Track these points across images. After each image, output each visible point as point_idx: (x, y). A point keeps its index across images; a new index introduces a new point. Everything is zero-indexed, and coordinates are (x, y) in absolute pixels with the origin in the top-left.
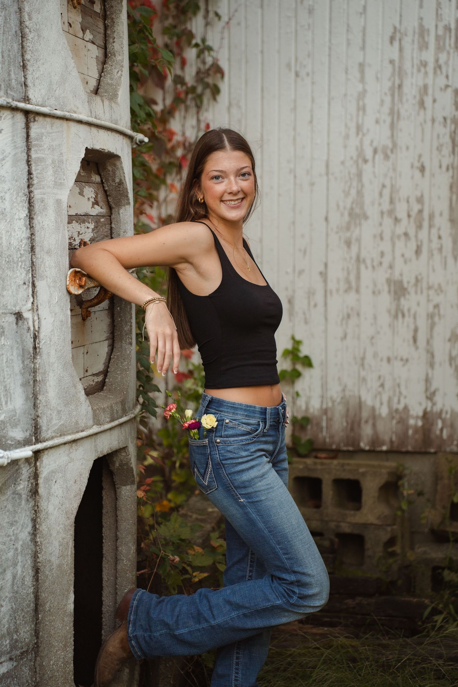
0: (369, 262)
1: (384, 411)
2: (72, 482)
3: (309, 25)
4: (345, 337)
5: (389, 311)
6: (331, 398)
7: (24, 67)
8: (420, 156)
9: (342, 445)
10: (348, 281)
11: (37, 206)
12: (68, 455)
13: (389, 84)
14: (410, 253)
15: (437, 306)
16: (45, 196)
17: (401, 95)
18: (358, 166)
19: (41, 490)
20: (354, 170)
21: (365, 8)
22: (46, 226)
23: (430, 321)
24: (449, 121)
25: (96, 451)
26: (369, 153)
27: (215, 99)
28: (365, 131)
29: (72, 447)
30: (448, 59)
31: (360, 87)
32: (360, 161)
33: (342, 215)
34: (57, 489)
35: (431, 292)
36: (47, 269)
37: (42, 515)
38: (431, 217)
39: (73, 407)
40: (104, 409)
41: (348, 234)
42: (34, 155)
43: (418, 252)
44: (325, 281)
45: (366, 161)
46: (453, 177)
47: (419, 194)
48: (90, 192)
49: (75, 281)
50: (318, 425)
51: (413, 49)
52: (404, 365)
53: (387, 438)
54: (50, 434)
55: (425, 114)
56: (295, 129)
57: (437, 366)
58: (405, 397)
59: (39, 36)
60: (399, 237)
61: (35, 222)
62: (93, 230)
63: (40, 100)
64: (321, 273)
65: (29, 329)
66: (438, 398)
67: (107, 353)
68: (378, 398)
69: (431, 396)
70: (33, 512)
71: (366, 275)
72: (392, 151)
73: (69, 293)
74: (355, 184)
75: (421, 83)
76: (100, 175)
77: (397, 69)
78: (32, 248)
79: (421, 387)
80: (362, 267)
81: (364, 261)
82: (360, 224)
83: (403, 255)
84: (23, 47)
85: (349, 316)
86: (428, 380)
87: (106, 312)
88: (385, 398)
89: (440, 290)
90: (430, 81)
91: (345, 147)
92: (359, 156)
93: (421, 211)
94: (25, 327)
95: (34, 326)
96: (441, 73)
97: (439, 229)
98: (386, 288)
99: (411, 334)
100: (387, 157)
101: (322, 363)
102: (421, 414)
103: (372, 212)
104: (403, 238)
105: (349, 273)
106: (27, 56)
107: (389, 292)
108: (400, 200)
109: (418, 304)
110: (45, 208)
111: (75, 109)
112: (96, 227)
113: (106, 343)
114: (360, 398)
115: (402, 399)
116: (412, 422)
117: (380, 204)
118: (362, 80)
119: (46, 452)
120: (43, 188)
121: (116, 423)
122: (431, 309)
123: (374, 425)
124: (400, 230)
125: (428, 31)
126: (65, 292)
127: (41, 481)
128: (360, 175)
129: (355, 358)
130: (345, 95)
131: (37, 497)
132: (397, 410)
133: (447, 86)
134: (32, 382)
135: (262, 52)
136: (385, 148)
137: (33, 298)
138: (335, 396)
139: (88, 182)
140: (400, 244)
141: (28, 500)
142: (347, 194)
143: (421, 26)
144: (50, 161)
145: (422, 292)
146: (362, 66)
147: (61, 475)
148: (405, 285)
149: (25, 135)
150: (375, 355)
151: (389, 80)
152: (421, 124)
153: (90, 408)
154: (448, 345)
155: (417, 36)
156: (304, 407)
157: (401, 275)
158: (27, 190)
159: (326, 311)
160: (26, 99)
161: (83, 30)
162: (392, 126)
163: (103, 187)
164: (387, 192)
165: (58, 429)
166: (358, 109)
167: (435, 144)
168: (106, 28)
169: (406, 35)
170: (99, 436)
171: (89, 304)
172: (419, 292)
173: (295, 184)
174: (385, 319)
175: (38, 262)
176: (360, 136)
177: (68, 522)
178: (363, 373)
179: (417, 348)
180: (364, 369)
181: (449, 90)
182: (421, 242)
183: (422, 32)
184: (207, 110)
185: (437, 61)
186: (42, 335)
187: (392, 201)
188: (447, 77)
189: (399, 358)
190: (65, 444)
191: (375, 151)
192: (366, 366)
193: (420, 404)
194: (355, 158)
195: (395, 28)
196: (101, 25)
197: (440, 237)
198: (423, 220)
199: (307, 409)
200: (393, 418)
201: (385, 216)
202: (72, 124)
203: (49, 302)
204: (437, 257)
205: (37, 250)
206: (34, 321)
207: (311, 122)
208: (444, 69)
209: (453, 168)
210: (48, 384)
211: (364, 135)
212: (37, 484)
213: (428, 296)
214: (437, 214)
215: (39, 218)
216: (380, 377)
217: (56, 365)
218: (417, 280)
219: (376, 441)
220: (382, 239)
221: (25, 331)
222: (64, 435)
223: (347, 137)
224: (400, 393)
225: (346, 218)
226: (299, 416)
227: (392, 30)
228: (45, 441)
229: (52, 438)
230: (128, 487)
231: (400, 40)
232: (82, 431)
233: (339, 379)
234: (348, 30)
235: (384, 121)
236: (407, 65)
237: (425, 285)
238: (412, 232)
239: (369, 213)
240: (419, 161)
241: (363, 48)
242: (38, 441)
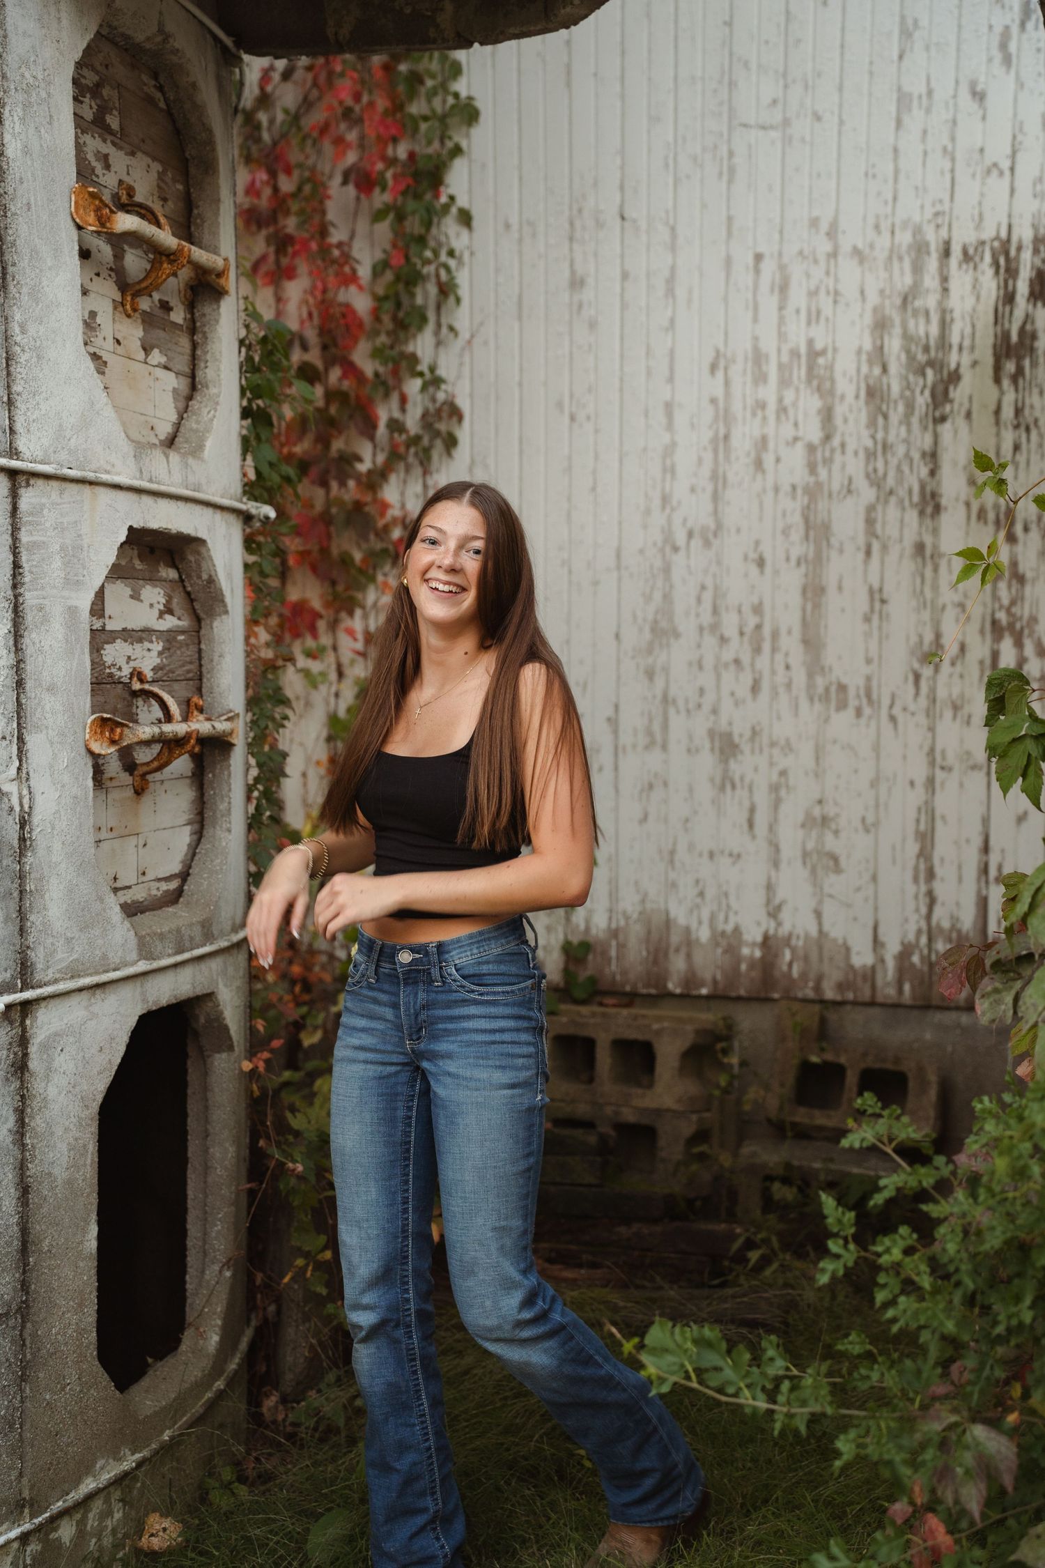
0: (681, 703)
1: (704, 934)
2: (94, 1050)
3: (590, 346)
4: (645, 819)
5: (712, 780)
6: (624, 913)
7: (10, 403)
8: (757, 543)
9: (640, 985)
10: (649, 733)
11: (30, 617)
12: (86, 1008)
13: (710, 434)
14: (743, 690)
15: (783, 773)
16: (46, 602)
17: (727, 450)
18: (664, 556)
19: (33, 1064)
20: (658, 563)
21: (672, 321)
22: (46, 648)
23: (773, 796)
24: (799, 492)
25: (144, 1000)
26: (681, 538)
27: (449, 454)
28: (674, 503)
29: (94, 995)
30: (797, 399)
31: (666, 438)
32: (668, 549)
33: (641, 630)
34: (65, 1063)
35: (776, 751)
36: (48, 716)
37: (35, 1104)
38: (775, 635)
39: (97, 932)
40: (161, 934)
41: (650, 660)
42: (24, 537)
43: (755, 688)
44: (616, 732)
45: (676, 549)
46: (806, 575)
47: (756, 601)
48: (154, 595)
49: (102, 733)
50: (605, 953)
51: (745, 383)
52: (734, 863)
53: (708, 976)
54: (50, 975)
55: (764, 480)
56: (569, 499)
57: (783, 866)
58: (736, 913)
59: (39, 357)
60: (726, 665)
61: (26, 642)
62: (160, 654)
63: (39, 454)
64: (609, 719)
65: (11, 809)
66: (785, 915)
67: (189, 845)
68: (695, 913)
69: (774, 912)
70: (18, 1097)
71: (678, 723)
72: (715, 535)
73: (90, 752)
74: (660, 583)
75: (757, 433)
76: (178, 569)
77: (721, 413)
78: (20, 684)
79: (759, 897)
80: (672, 711)
81: (674, 701)
82: (668, 645)
83: (733, 694)
84: (9, 374)
85: (651, 786)
86: (770, 887)
87: (188, 781)
88: (705, 915)
89: (788, 748)
90: (770, 430)
91: (645, 527)
92: (666, 541)
93: (759, 627)
94: (5, 806)
95: (21, 805)
96: (787, 418)
97: (787, 655)
98: (707, 745)
99: (745, 815)
100: (707, 544)
101: (610, 859)
102: (759, 939)
103: (687, 626)
104: (732, 667)
105: (651, 720)
106: (17, 388)
107: (712, 749)
108: (727, 609)
109: (756, 769)
110: (46, 620)
111: (108, 468)
112: (165, 649)
113: (187, 830)
114: (667, 914)
115: (731, 915)
116: (746, 951)
117: (698, 615)
118: (670, 426)
119: (43, 1004)
120: (43, 588)
121: (186, 956)
122: (775, 777)
123: (689, 956)
124: (728, 655)
125: (767, 356)
126: (83, 751)
127: (33, 1050)
128: (667, 570)
129: (660, 851)
130: (645, 449)
131: (27, 1074)
132: (723, 933)
133: (796, 439)
134: (16, 894)
135: (520, 384)
136: (704, 530)
137: (20, 761)
138: (629, 909)
139: (152, 579)
140: (728, 676)
141: (7, 1079)
142: (648, 598)
143: (756, 349)
144: (57, 547)
145: (761, 750)
146: (669, 407)
147: (71, 1039)
148: (736, 739)
149: (9, 508)
150: (691, 847)
151: (710, 427)
152: (759, 495)
153: (132, 933)
154: (800, 833)
155: (750, 364)
156: (582, 926)
157: (730, 724)
158: (10, 593)
159: (616, 777)
160: (13, 453)
161: (145, 349)
162: (715, 497)
163: (184, 587)
164: (708, 596)
165: (67, 967)
166: (664, 470)
167: (780, 525)
168: (194, 346)
169: (734, 361)
170: (150, 978)
171: (145, 769)
172: (757, 751)
173: (570, 582)
174: (705, 792)
175: (29, 703)
176: (668, 511)
177: (87, 1113)
178: (672, 875)
179: (754, 837)
180: (673, 868)
181: (800, 445)
182: (760, 673)
183: (758, 358)
184: (438, 471)
185: (780, 400)
186: (36, 819)
187: (715, 611)
188: (796, 424)
189: (727, 852)
190: (80, 990)
191: (690, 535)
192: (677, 864)
193: (759, 924)
194: (660, 544)
195: (718, 352)
196: (185, 342)
197: (788, 667)
198: (763, 639)
199: (588, 929)
200: (717, 945)
201: (706, 633)
202: (101, 491)
203: (51, 766)
204: (784, 697)
205: (29, 685)
206: (21, 798)
207: (594, 489)
208: (791, 412)
209: (806, 561)
210: (47, 896)
211: (673, 509)
212: (26, 1055)
213: (771, 757)
214: (783, 631)
215: (34, 635)
216: (697, 881)
217: (63, 865)
218: (755, 733)
219: (691, 980)
220: (701, 667)
221: (5, 814)
222: (79, 976)
223: (648, 512)
224: (728, 906)
225: (647, 635)
226: (575, 940)
227: (713, 354)
228: (41, 987)
229: (56, 981)
230: (224, 1055)
231: (726, 369)
232: (115, 970)
233: (636, 883)
234: (648, 354)
235: (704, 490)
236: (737, 407)
237: (765, 741)
238: (746, 659)
239: (681, 629)
240: (755, 550)
241: (671, 379)
242: (26, 986)
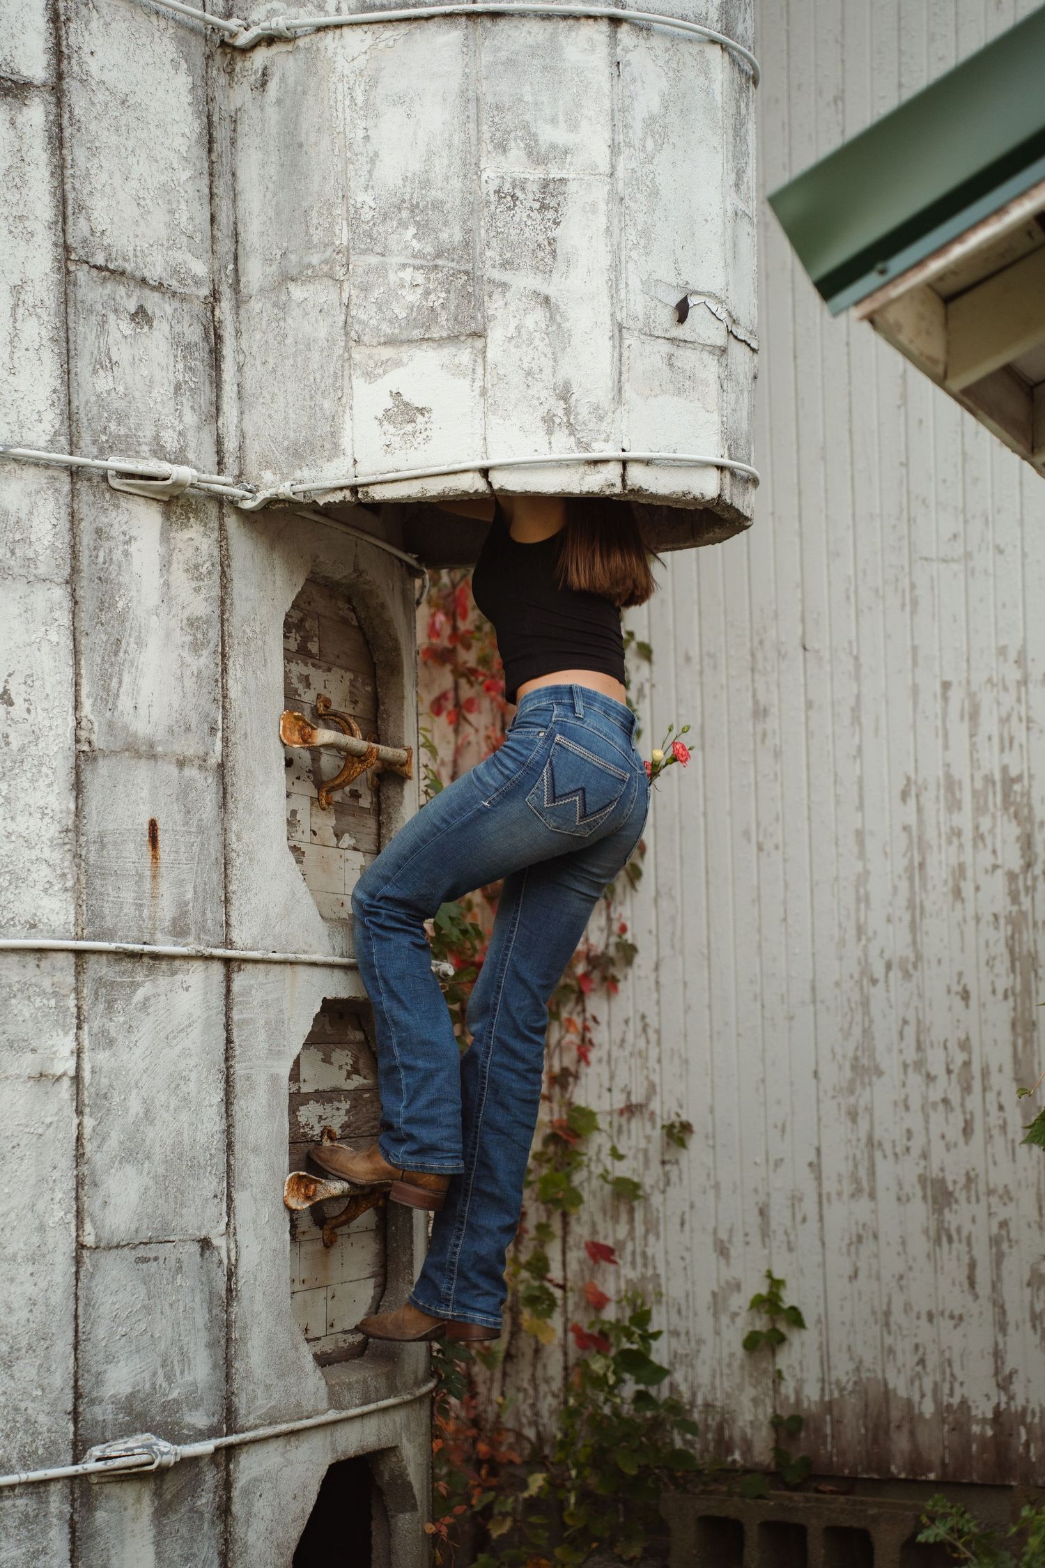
0: (888, 1147)
1: (928, 1408)
2: (289, 1497)
3: (776, 775)
4: (855, 1276)
5: (926, 1232)
6: (838, 1382)
7: (227, 901)
8: (960, 974)
9: (860, 1469)
10: (856, 1180)
11: (239, 1086)
12: (283, 1454)
13: (905, 862)
14: (954, 1133)
15: (1004, 1224)
16: (253, 1071)
17: (923, 878)
18: (862, 988)
19: (236, 1508)
20: (856, 997)
21: (860, 749)
22: (252, 1113)
23: (994, 1250)
24: (1002, 921)
25: (334, 1450)
26: (878, 970)
28: (870, 934)
29: (289, 1442)
30: (994, 826)
31: (859, 866)
32: (865, 981)
33: (841, 1068)
34: (263, 1508)
35: (994, 1200)
36: (252, 1175)
37: (237, 1548)
38: (985, 1073)
39: (292, 1379)
40: (349, 1383)
41: (852, 1100)
42: (236, 1015)
43: (967, 1130)
44: (819, 1178)
45: (874, 982)
46: (1015, 1009)
47: (963, 1037)
48: (343, 1057)
49: (298, 1190)
50: (818, 1430)
51: (938, 810)
52: (955, 1327)
53: (935, 1458)
54: (251, 1420)
55: (964, 909)
56: (759, 931)
57: (1011, 1329)
58: (962, 1384)
59: (250, 859)
60: (934, 1105)
61: (236, 1108)
62: (348, 1112)
63: (249, 942)
64: (810, 1164)
65: (221, 1262)
66: (1017, 1387)
67: (373, 1298)
68: (917, 1383)
69: (1004, 1383)
70: (222, 1541)
71: (885, 1169)
72: (915, 967)
73: (288, 1207)
74: (858, 1018)
75: (954, 861)
76: (364, 1031)
77: (915, 840)
78: (230, 1146)
79: (988, 1366)
80: (878, 1155)
81: (880, 1144)
82: (870, 1084)
83: (943, 1137)
84: (226, 876)
85: (860, 1239)
86: (998, 1355)
87: (372, 1234)
88: (928, 1387)
89: (1007, 1196)
90: (968, 857)
91: (841, 959)
92: (863, 973)
93: (967, 1064)
94: (215, 1259)
95: (229, 1258)
96: (985, 846)
97: (999, 1094)
98: (919, 1193)
99: (966, 1272)
100: (907, 976)
101: (819, 1321)
102: (990, 1415)
103: (890, 1063)
104: (941, 1107)
105: (856, 1166)
106: (232, 888)
107: (924, 1197)
108: (932, 1044)
109: (974, 1220)
110: (252, 1088)
111: (306, 948)
112: (352, 1107)
113: (372, 1282)
114: (886, 1384)
115: (956, 1385)
116: (976, 1429)
117: (901, 1051)
118: (862, 855)
119: (245, 1449)
120: (250, 1059)
121: (372, 1407)
122: (995, 1230)
123: (912, 1433)
124: (936, 1094)
125: (960, 782)
126: (282, 1206)
127: (236, 1493)
128: (865, 1003)
129: (874, 1313)
130: (837, 878)
131: (230, 1518)
132: (949, 1406)
133: (995, 867)
134: (223, 1342)
135: (705, 814)
136: (903, 962)
137: (229, 1217)
138: (844, 1379)
139: (341, 1043)
140: (937, 1117)
141: (213, 1522)
142: (847, 1035)
143: (948, 776)
144: (262, 1022)
145: (978, 1200)
146: (860, 836)
147: (269, 1485)
148: (951, 1188)
149: (224, 991)
150: (907, 1308)
151: (904, 855)
152: (959, 925)
153: (323, 1381)
154: (1028, 1291)
155: (942, 791)
156: (792, 1399)
157: (942, 1170)
158: (223, 1065)
159: (822, 1228)
160: (228, 943)
161: (336, 835)
162: (913, 926)
163: (370, 1047)
164: (910, 1031)
165: (266, 1414)
166: (858, 900)
167: (983, 957)
168: (380, 826)
169: (926, 789)
170: (339, 1427)
171: (334, 1222)
172: (973, 1199)
173: (763, 1017)
174: (919, 1246)
175: (237, 1165)
176: (863, 942)
177: (282, 1560)
178: (889, 1340)
179: (976, 1297)
180: (889, 1333)
181: (999, 872)
182: (971, 1113)
183: (951, 785)
184: (622, 903)
185: (977, 828)
186: (241, 1271)
187: (919, 1047)
188: (994, 852)
189: (947, 1314)
190: (277, 1436)
191: (889, 966)
192: (893, 1327)
193: (988, 1396)
194: (856, 976)
195: (908, 779)
196: (371, 823)
197: (1001, 1108)
198: (973, 1078)
199: (798, 1401)
200: (943, 1421)
201: (910, 1070)
202: (300, 969)
203: (255, 1221)
204: (999, 1140)
205: (237, 1147)
206: (229, 1251)
207: (785, 920)
208: (989, 841)
209: (1014, 994)
210: (249, 1344)
211: (869, 940)
212: (229, 1499)
213: (989, 1206)
214: (994, 1069)
215: (242, 1102)
216: (917, 1347)
217: (263, 1315)
218: (969, 1179)
219: (916, 1462)
220: (907, 1108)
221: (215, 1266)
222: (276, 1423)
223: (842, 943)
224: (952, 1375)
225: (848, 1073)
226: (785, 1414)
227: (905, 782)
228: (243, 1432)
229: (256, 1427)
230: (408, 1516)
231: (917, 796)
232: (307, 1418)
233: (849, 1348)
234: (835, 782)
235: (900, 919)
236: (931, 834)
237: (982, 1188)
238: (955, 1098)
239: (884, 1066)
240: (959, 983)
241: (861, 807)
242: (231, 1431)
